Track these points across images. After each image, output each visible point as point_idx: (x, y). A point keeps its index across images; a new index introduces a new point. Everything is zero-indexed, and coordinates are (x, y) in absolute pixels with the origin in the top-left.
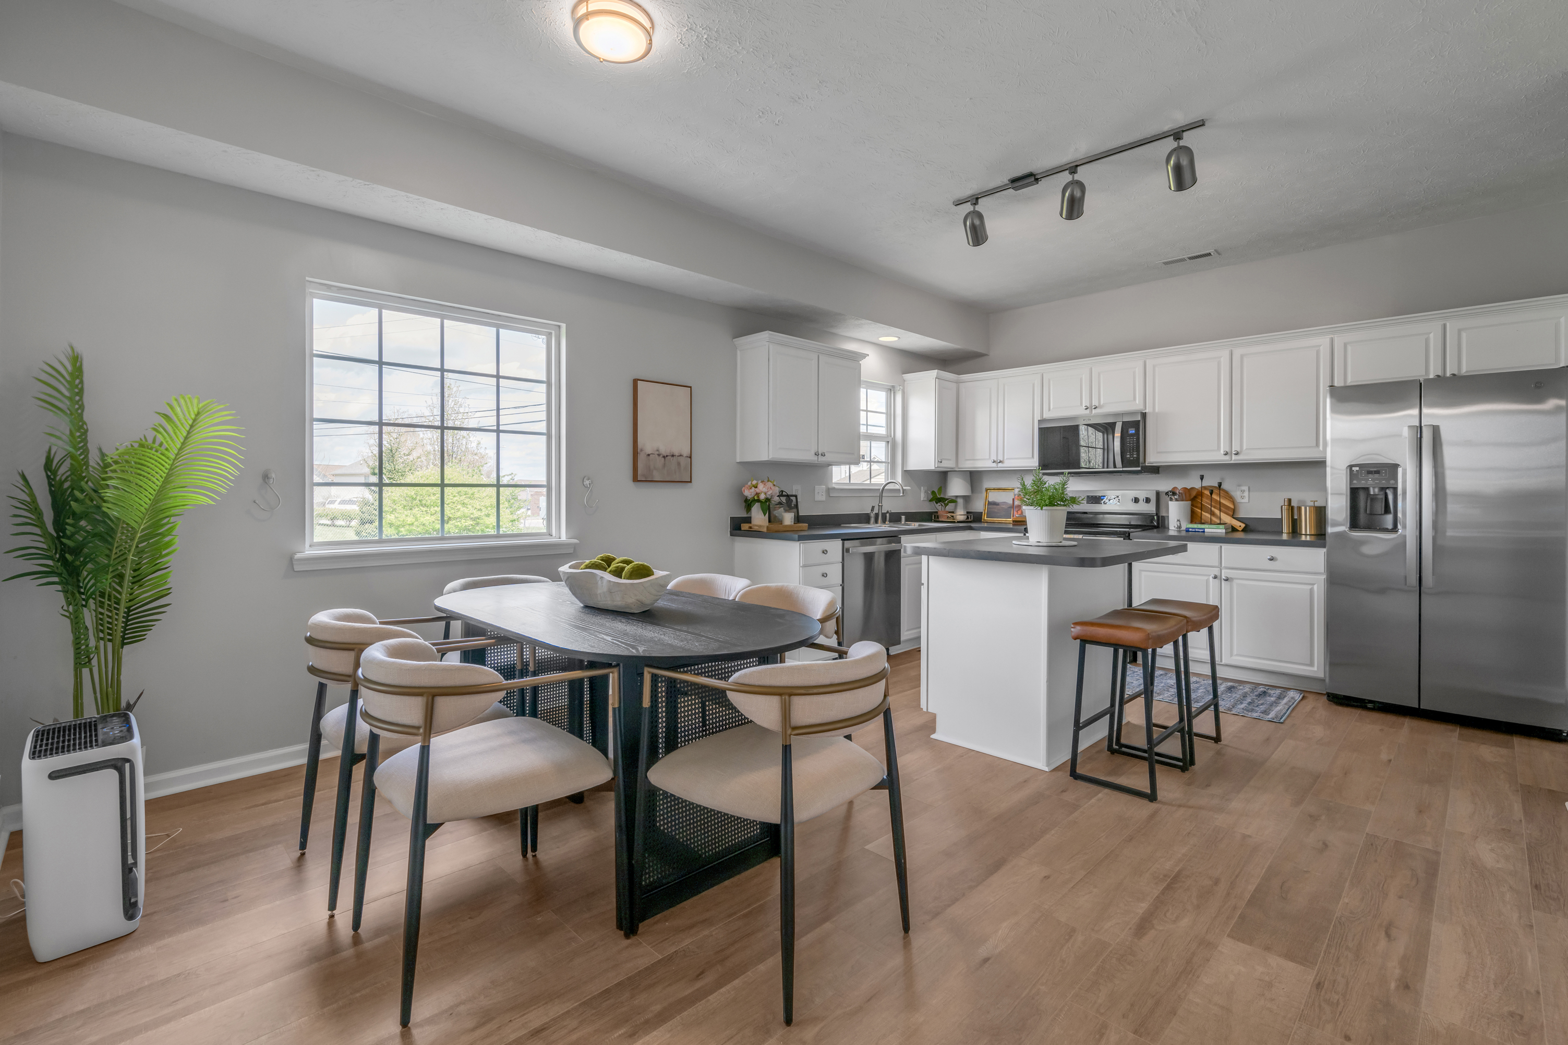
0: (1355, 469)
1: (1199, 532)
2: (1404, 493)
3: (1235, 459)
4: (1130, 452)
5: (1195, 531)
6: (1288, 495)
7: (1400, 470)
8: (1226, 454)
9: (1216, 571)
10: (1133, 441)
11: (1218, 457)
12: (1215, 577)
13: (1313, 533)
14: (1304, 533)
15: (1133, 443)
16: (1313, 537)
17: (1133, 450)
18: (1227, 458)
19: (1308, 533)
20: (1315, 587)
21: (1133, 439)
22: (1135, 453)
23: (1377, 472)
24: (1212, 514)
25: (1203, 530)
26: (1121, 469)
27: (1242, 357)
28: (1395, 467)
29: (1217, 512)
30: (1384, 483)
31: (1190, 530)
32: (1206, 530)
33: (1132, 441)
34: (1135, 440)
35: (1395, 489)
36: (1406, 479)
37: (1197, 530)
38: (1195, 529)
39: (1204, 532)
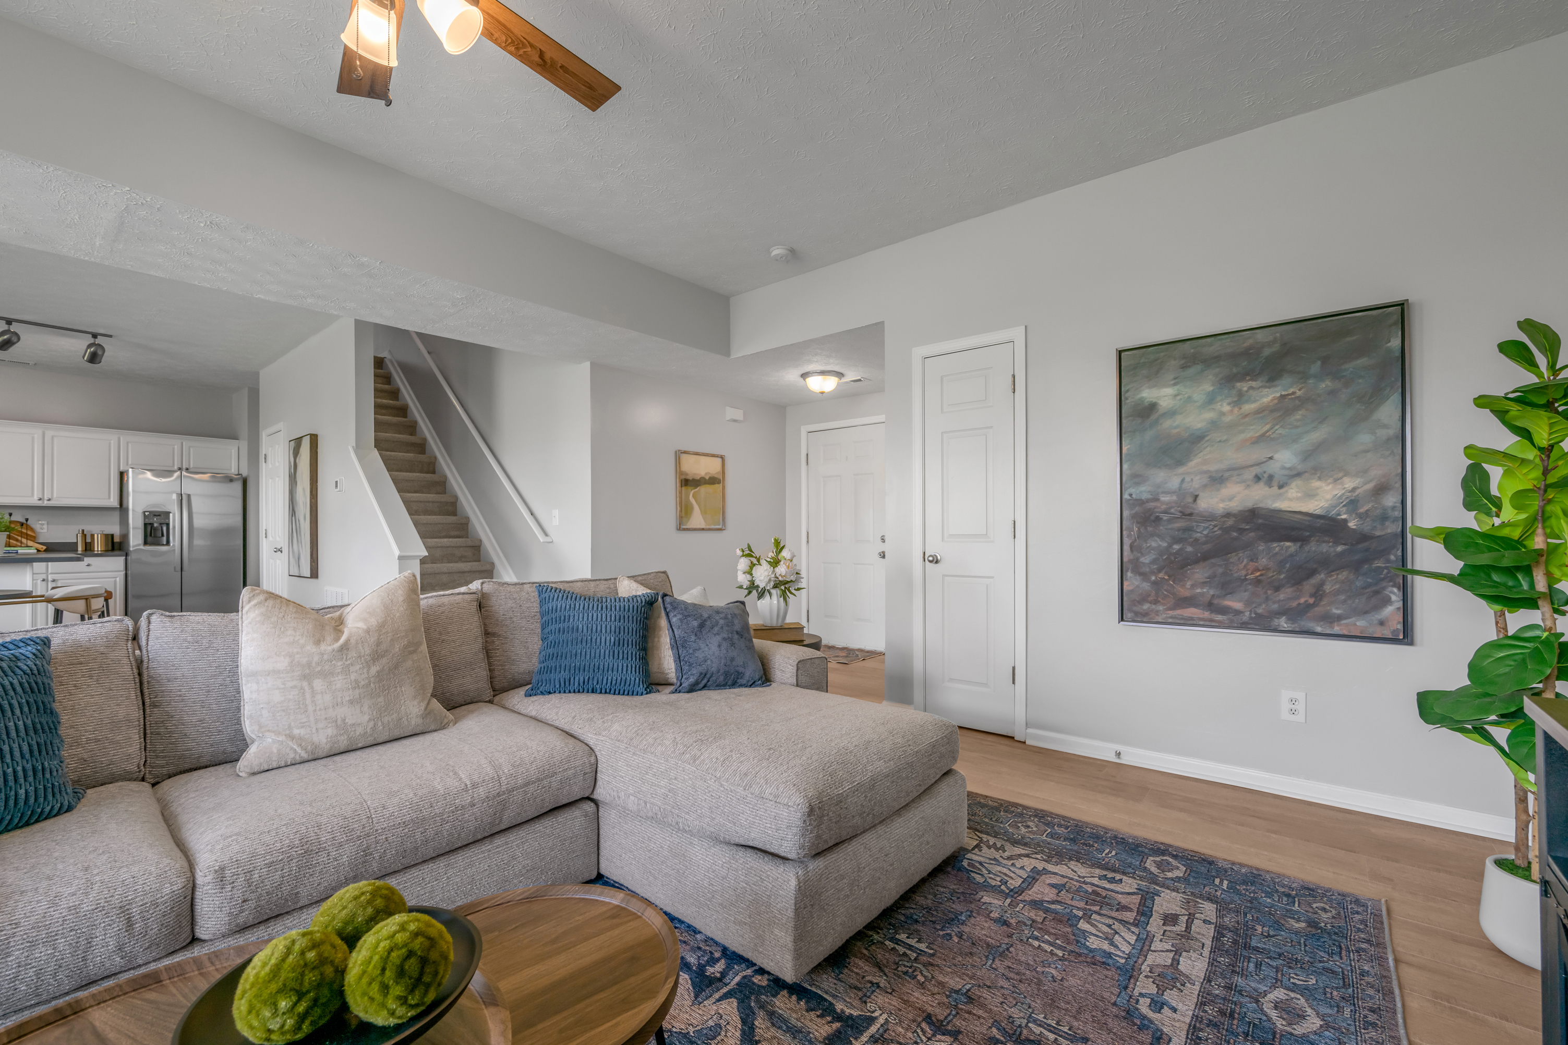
0: (147, 514)
1: (13, 553)
2: (174, 527)
3: (46, 503)
6: (81, 527)
7: (171, 515)
8: (40, 499)
9: (44, 576)
11: (34, 501)
12: (44, 580)
13: (102, 550)
14: (97, 549)
18: (40, 502)
20: (118, 579)
23: (159, 515)
24: (17, 540)
25: (16, 552)
27: (53, 437)
28: (168, 513)
29: (20, 538)
30: (163, 521)
35: (168, 525)
36: (174, 520)
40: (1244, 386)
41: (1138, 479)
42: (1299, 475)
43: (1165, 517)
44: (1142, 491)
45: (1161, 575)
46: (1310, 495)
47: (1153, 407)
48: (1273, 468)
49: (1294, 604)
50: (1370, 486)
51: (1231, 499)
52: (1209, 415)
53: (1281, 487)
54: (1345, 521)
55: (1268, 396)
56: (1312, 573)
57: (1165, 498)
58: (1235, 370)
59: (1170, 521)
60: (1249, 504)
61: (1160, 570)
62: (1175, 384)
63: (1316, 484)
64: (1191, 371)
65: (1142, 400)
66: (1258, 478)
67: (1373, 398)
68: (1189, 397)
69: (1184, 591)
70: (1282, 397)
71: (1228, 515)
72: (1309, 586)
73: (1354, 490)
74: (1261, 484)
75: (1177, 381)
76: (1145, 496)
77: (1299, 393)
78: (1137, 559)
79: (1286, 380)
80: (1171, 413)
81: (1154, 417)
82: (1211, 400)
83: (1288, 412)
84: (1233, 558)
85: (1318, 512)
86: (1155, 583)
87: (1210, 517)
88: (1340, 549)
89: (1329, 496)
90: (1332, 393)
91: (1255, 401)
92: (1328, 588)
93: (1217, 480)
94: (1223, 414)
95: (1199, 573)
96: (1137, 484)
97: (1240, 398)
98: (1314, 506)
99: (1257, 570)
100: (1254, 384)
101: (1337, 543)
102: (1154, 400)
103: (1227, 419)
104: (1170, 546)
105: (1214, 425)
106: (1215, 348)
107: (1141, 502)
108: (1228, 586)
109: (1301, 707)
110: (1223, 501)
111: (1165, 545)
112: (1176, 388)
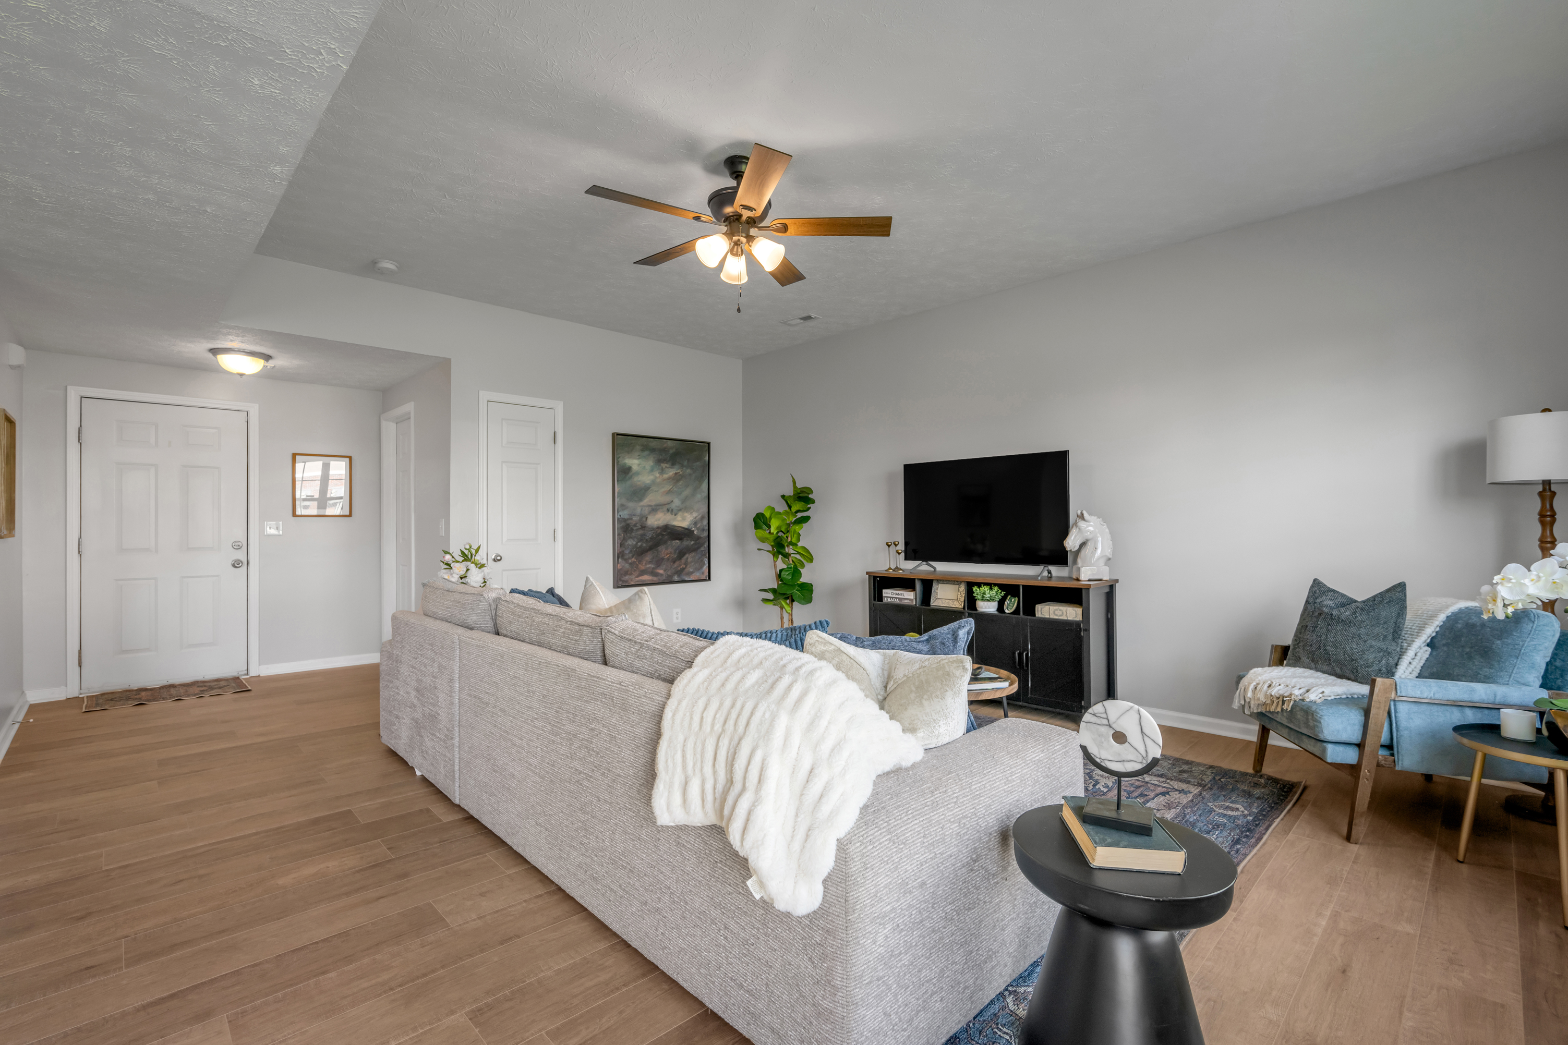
40: (664, 465)
41: (623, 506)
42: (680, 510)
43: (635, 528)
44: (625, 514)
45: (633, 559)
46: (684, 519)
47: (630, 469)
48: (673, 506)
49: (679, 569)
50: (700, 516)
51: (659, 520)
52: (652, 477)
53: (675, 515)
54: (693, 531)
55: (671, 472)
56: (684, 554)
57: (635, 518)
58: (661, 457)
59: (637, 530)
60: (665, 523)
61: (633, 557)
62: (639, 459)
63: (686, 514)
64: (646, 453)
65: (625, 464)
66: (668, 510)
67: (700, 480)
68: (644, 467)
69: (642, 567)
70: (676, 473)
71: (658, 528)
72: (683, 560)
73: (696, 517)
74: (669, 513)
75: (640, 457)
76: (626, 517)
77: (681, 473)
78: (623, 551)
79: (677, 466)
80: (637, 473)
81: (631, 474)
82: (652, 470)
83: (678, 481)
84: (660, 548)
85: (686, 527)
86: (631, 564)
87: (652, 529)
88: (692, 543)
89: (689, 520)
90: (690, 475)
91: (667, 474)
92: (689, 560)
93: (654, 509)
94: (656, 478)
95: (648, 557)
96: (623, 510)
97: (662, 472)
98: (685, 524)
99: (668, 554)
100: (667, 465)
101: (691, 541)
102: (630, 465)
103: (658, 480)
104: (637, 543)
105: (653, 482)
106: (653, 444)
107: (625, 520)
108: (659, 562)
109: (679, 615)
110: (656, 521)
111: (635, 543)
112: (640, 460)
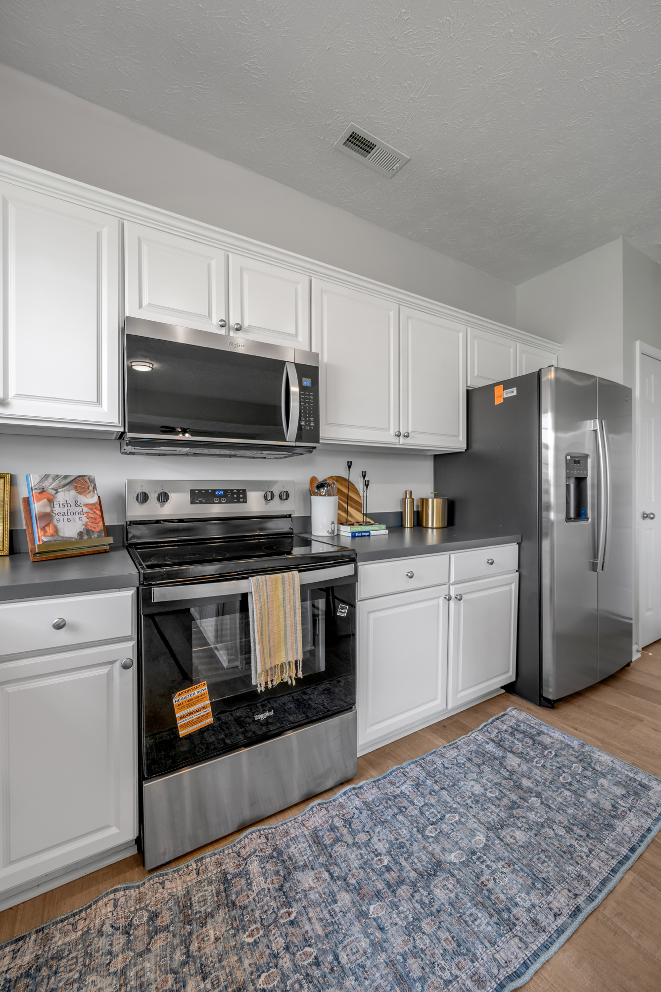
1: (364, 536)
4: (305, 417)
5: (361, 536)
7: (589, 460)
8: (398, 435)
10: (310, 399)
13: (438, 526)
14: (430, 525)
15: (309, 403)
16: (438, 530)
17: (310, 413)
19: (435, 526)
20: (513, 586)
21: (309, 395)
22: (312, 419)
23: (578, 462)
25: (368, 534)
26: (293, 444)
28: (585, 459)
31: (357, 534)
32: (372, 533)
33: (307, 399)
34: (312, 397)
36: (591, 471)
37: (363, 534)
38: (361, 532)
39: (369, 536)
